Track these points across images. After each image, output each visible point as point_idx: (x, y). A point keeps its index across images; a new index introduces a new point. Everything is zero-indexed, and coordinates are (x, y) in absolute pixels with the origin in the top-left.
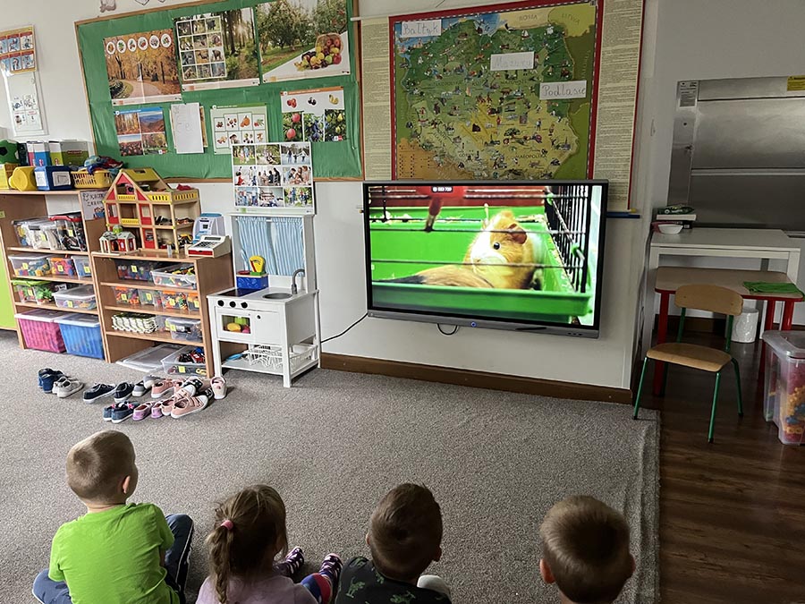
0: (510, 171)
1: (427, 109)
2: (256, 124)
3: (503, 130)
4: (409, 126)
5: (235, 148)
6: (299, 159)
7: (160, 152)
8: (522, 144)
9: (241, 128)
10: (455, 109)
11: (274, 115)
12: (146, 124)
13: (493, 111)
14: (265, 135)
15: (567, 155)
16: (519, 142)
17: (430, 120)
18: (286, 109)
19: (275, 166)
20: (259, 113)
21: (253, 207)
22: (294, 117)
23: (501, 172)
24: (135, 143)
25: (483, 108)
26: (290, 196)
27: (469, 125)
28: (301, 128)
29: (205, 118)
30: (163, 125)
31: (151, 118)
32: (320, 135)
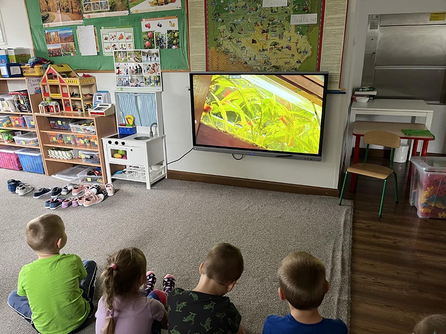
0: (273, 66)
1: (226, 30)
2: (127, 39)
3: (270, 42)
4: (216, 40)
5: (115, 53)
6: (153, 59)
7: (72, 54)
8: (280, 51)
9: (119, 41)
10: (242, 30)
11: (138, 33)
12: (63, 38)
13: (264, 32)
14: (132, 45)
15: (305, 57)
16: (278, 50)
17: (228, 37)
18: (144, 29)
19: (139, 63)
20: (129, 32)
21: (127, 87)
22: (149, 34)
23: (268, 67)
24: (57, 49)
25: (258, 29)
26: (148, 81)
27: (250, 40)
28: (153, 41)
29: (98, 35)
30: (73, 38)
31: (66, 34)
32: (165, 45)
